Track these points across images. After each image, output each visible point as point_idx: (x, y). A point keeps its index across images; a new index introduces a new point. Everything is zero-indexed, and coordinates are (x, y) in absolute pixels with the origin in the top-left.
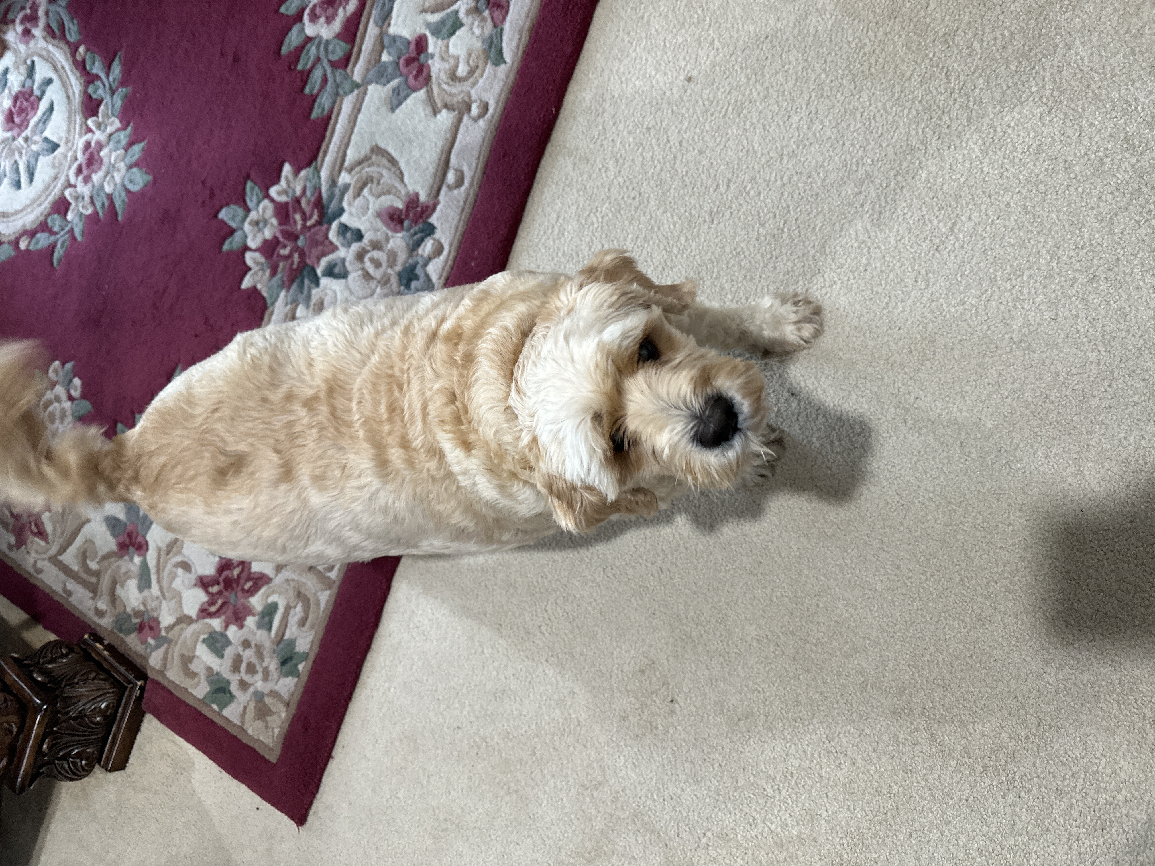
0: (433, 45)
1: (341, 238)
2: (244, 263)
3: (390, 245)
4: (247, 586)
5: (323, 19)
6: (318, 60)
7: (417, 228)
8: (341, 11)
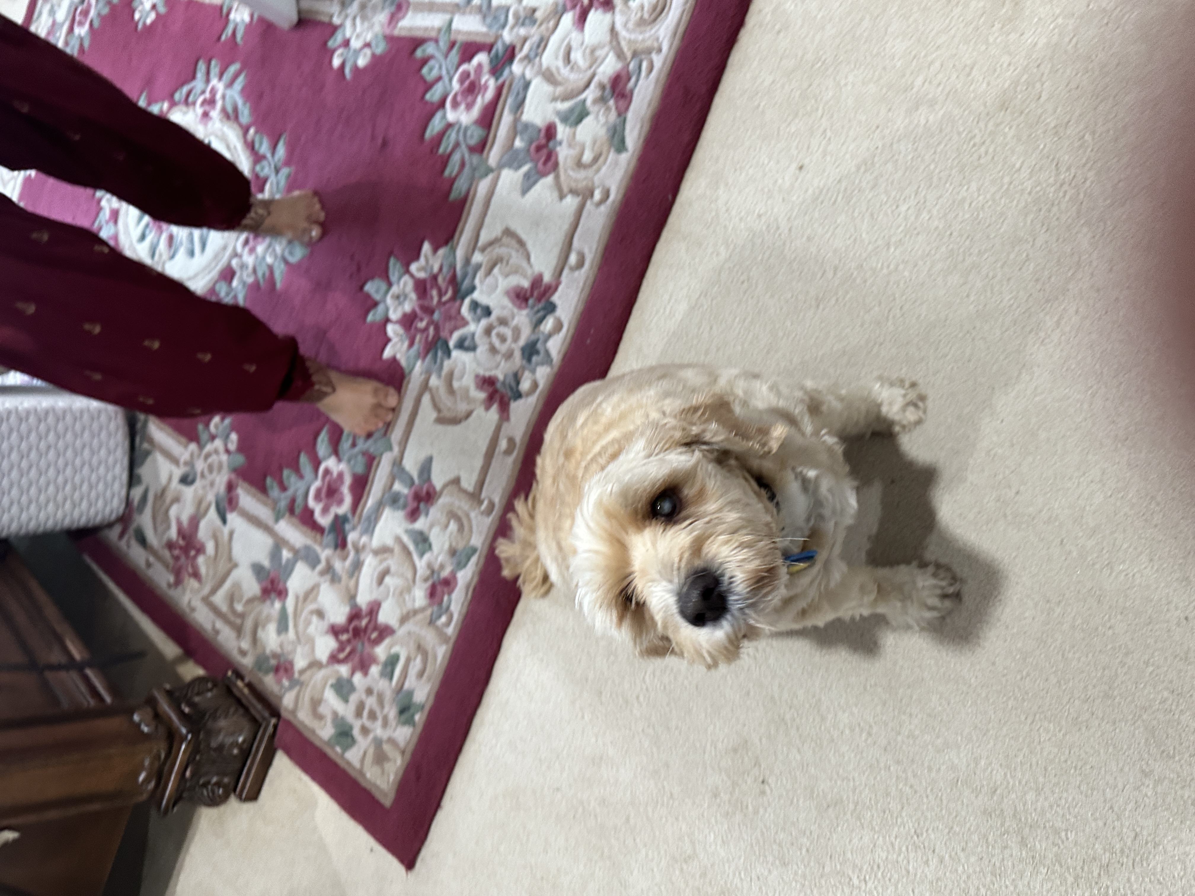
0: (562, 131)
1: (472, 314)
2: (385, 333)
3: (515, 322)
4: (374, 635)
5: (463, 107)
6: (457, 145)
7: (540, 305)
8: (479, 100)
